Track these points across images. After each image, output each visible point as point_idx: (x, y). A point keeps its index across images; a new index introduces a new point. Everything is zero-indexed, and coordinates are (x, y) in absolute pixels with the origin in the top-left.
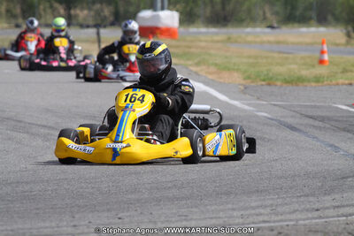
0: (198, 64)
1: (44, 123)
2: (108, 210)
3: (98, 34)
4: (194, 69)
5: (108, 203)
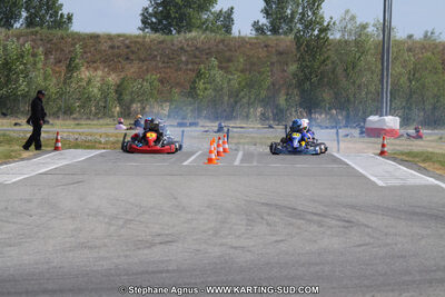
0: (424, 161)
1: (314, 211)
2: (392, 291)
3: (337, 133)
4: (423, 165)
5: (389, 285)
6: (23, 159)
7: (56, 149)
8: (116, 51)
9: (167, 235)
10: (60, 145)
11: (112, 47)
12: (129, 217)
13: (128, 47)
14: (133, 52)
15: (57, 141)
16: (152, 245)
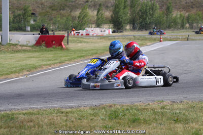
6: (147, 45)
7: (161, 41)
8: (188, 4)
9: (188, 70)
10: (162, 40)
11: (186, 3)
12: (177, 65)
13: (192, 3)
14: (194, 4)
15: (161, 38)
16: (182, 74)
